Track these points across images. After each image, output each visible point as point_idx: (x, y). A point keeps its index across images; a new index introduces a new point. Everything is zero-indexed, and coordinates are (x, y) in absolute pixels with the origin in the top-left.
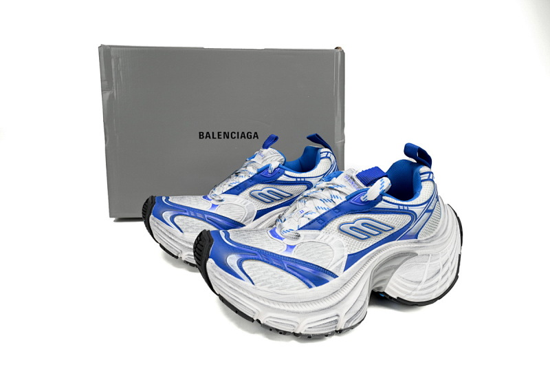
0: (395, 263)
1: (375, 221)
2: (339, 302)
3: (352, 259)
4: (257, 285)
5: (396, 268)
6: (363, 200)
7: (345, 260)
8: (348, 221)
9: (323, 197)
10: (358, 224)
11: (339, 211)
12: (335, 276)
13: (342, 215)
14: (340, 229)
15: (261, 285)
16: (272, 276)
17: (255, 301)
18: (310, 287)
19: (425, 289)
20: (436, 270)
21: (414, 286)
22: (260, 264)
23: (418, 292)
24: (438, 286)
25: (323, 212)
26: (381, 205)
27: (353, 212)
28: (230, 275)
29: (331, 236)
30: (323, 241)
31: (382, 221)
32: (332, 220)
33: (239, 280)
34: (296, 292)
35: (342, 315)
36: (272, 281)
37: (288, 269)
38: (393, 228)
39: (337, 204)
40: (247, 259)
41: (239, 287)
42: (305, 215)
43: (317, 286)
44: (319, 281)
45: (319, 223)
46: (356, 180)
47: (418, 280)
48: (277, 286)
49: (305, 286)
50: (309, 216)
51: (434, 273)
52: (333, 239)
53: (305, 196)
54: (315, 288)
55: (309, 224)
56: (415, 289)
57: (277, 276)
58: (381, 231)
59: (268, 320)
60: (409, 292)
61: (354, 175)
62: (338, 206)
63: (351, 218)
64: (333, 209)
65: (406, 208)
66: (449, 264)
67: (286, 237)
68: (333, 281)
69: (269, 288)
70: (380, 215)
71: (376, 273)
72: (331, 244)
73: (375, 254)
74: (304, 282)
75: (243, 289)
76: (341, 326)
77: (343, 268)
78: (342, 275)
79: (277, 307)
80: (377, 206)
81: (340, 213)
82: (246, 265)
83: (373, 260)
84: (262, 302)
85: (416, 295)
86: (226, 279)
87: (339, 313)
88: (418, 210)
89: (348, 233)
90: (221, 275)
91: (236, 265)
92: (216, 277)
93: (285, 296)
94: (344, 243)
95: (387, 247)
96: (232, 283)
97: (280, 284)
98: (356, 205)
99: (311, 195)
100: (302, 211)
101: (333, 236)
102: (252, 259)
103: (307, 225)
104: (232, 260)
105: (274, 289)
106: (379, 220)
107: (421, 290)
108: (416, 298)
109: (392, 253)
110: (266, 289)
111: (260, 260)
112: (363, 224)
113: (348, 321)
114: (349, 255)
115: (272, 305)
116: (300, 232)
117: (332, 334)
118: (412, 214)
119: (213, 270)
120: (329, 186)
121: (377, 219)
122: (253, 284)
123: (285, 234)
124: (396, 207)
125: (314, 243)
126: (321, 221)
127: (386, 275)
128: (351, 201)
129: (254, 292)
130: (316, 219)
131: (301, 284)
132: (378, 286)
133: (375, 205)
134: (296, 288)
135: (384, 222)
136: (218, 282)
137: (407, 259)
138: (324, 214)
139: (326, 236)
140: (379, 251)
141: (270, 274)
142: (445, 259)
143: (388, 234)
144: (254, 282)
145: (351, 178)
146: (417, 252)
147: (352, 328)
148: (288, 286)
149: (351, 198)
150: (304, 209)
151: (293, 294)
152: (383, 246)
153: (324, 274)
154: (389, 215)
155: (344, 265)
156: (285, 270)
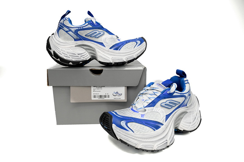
0: (181, 116)
1: (174, 101)
2: (166, 135)
3: (167, 117)
4: (135, 132)
5: (182, 118)
6: (168, 93)
7: (165, 117)
8: (164, 102)
9: (150, 93)
10: (167, 103)
11: (159, 98)
12: (162, 124)
13: (161, 100)
14: (161, 105)
15: (137, 132)
16: (140, 128)
17: (135, 139)
18: (155, 130)
19: (193, 125)
20: (194, 117)
21: (189, 124)
22: (134, 123)
23: (191, 127)
24: (196, 123)
25: (153, 99)
26: (175, 94)
27: (165, 98)
28: (123, 130)
29: (158, 109)
30: (155, 111)
31: (176, 100)
32: (157, 102)
33: (127, 131)
34: (150, 133)
35: (168, 140)
36: (140, 130)
37: (145, 124)
38: (180, 103)
39: (158, 96)
40: (129, 122)
41: (128, 134)
42: (145, 101)
43: (157, 129)
44: (158, 128)
45: (153, 104)
46: (162, 85)
47: (190, 122)
48: (143, 131)
49: (153, 130)
50: (147, 101)
51: (194, 119)
52: (159, 110)
53: (141, 94)
54: (156, 131)
55: (149, 105)
56: (189, 126)
57: (141, 128)
58: (176, 104)
59: (142, 146)
60: (188, 127)
61: (161, 83)
62: (159, 96)
63: (164, 100)
64: (157, 98)
65: (183, 94)
66: (198, 114)
67: (139, 111)
68: (162, 127)
69: (140, 133)
70: (175, 98)
71: (176, 121)
72: (159, 112)
73: (175, 114)
74: (152, 128)
75: (130, 135)
76: (168, 144)
77: (165, 121)
78: (165, 123)
79: (144, 140)
80: (174, 95)
81: (160, 99)
82: (129, 124)
83: (174, 117)
84: (138, 139)
85: (190, 128)
86: (122, 132)
87: (167, 139)
88: (186, 95)
89: (164, 107)
90: (120, 130)
91: (125, 125)
92: (118, 132)
93: (147, 136)
94: (164, 111)
95: (178, 111)
96: (125, 133)
97: (144, 131)
98: (166, 95)
99: (145, 93)
100: (143, 100)
101: (159, 108)
102: (131, 122)
103: (148, 105)
104: (123, 123)
105: (142, 133)
106: (175, 100)
107: (192, 126)
108: (190, 129)
109: (180, 113)
110: (139, 134)
111: (134, 122)
112: (169, 103)
113: (170, 142)
114: (166, 116)
115: (142, 140)
116: (146, 108)
117: (166, 148)
118: (185, 97)
119: (116, 129)
120: (152, 88)
121: (174, 100)
122: (133, 132)
123: (139, 110)
124: (180, 94)
125: (152, 112)
126: (153, 103)
127: (179, 122)
128: (163, 94)
129: (135, 136)
130: (151, 102)
131: (151, 130)
132: (176, 126)
133: (173, 94)
134: (150, 131)
135: (177, 101)
136: (119, 134)
137: (185, 114)
138: (154, 100)
139: (156, 109)
140: (176, 112)
141: (139, 127)
142: (196, 113)
143: (178, 105)
144: (134, 131)
145: (160, 84)
146: (187, 111)
147: (172, 144)
148: (147, 131)
149: (163, 93)
150: (144, 99)
151: (149, 134)
152: (177, 110)
153: (159, 124)
154: (178, 98)
155: (165, 120)
156: (144, 125)
